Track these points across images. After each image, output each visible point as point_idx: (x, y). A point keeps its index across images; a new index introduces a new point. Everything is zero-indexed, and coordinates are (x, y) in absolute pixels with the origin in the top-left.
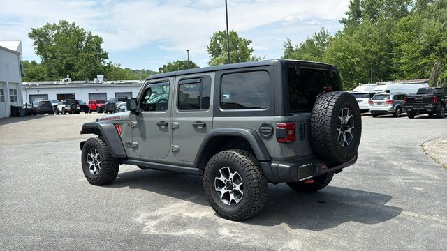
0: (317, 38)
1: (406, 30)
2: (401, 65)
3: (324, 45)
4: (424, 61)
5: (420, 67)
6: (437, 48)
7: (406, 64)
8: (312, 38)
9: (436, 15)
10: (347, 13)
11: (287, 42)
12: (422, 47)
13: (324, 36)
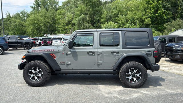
0: (22, 13)
1: (60, 15)
2: (59, 27)
3: (25, 16)
4: (67, 27)
5: (66, 29)
6: (71, 23)
7: (61, 27)
8: (19, 13)
9: (70, 11)
10: (34, 4)
11: (8, 13)
12: (66, 22)
13: (25, 13)
